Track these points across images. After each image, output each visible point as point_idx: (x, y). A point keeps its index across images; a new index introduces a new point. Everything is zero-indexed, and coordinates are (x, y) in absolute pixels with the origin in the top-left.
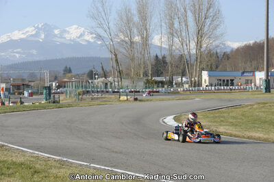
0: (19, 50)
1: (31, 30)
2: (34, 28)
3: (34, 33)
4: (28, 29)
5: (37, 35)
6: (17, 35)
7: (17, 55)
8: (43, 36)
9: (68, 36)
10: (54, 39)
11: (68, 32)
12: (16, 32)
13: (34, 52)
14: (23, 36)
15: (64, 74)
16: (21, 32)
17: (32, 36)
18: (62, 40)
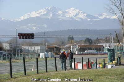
0: (35, 24)
1: (43, 11)
2: (45, 10)
3: (45, 13)
4: (41, 10)
5: (47, 14)
6: (34, 14)
7: (34, 28)
8: (51, 15)
9: (67, 15)
10: (58, 17)
11: (68, 13)
12: (34, 12)
13: (45, 26)
14: (38, 15)
15: (69, 40)
16: (37, 13)
17: (44, 15)
18: (64, 18)
